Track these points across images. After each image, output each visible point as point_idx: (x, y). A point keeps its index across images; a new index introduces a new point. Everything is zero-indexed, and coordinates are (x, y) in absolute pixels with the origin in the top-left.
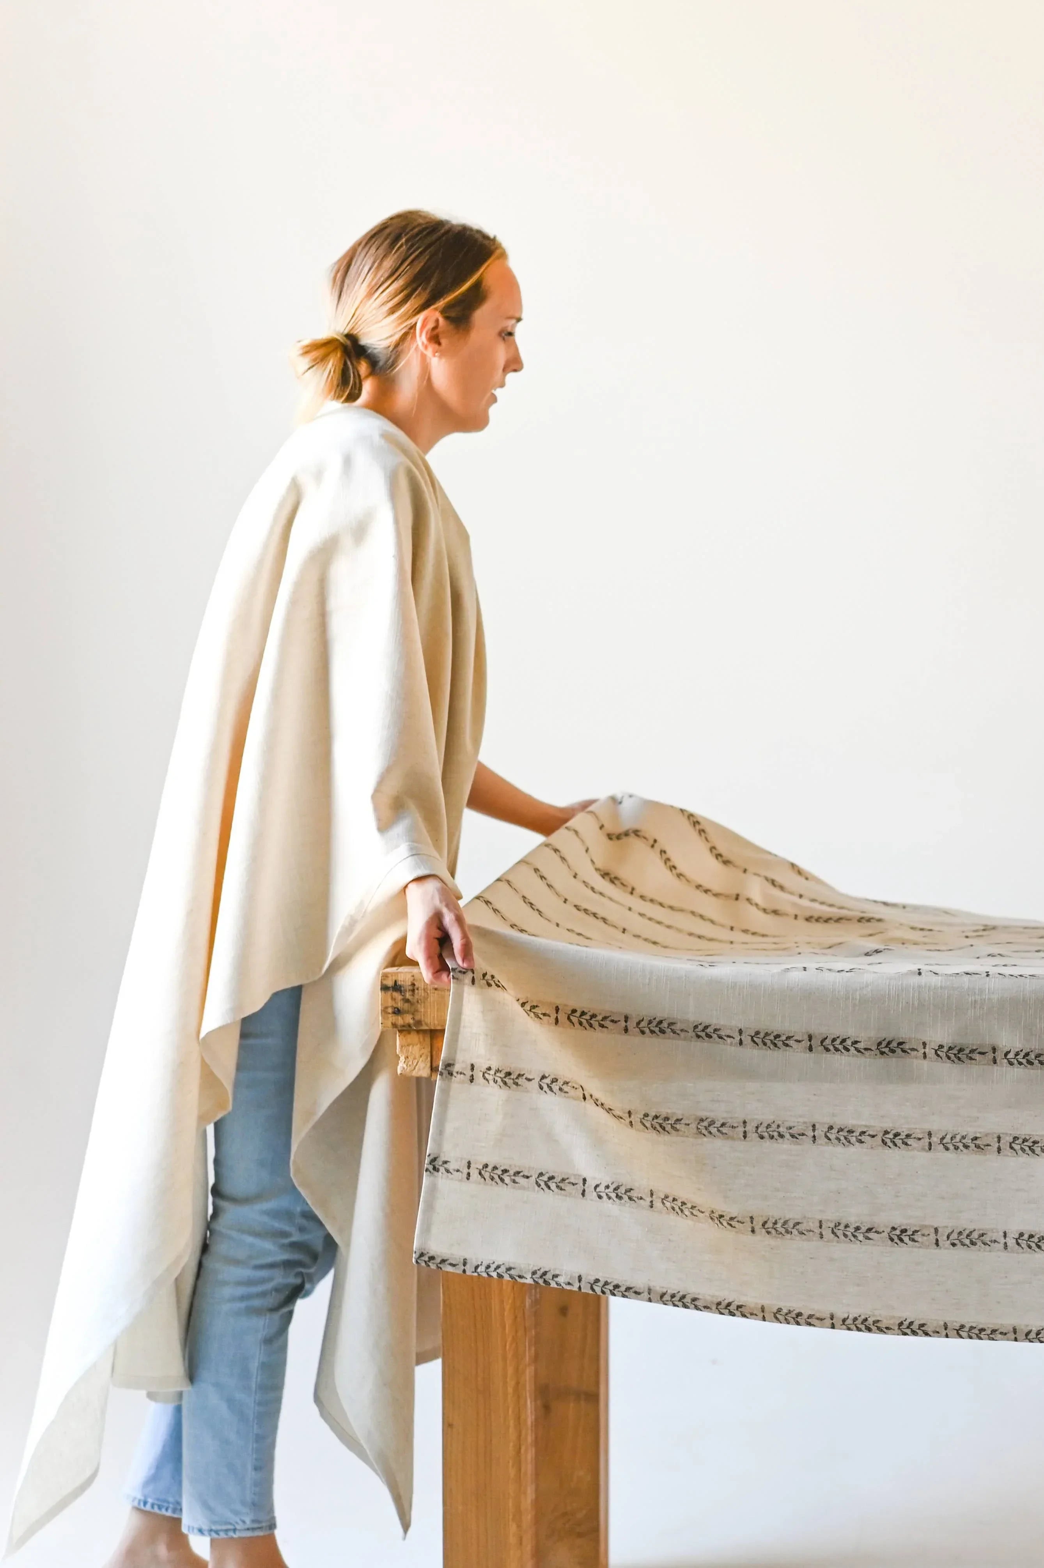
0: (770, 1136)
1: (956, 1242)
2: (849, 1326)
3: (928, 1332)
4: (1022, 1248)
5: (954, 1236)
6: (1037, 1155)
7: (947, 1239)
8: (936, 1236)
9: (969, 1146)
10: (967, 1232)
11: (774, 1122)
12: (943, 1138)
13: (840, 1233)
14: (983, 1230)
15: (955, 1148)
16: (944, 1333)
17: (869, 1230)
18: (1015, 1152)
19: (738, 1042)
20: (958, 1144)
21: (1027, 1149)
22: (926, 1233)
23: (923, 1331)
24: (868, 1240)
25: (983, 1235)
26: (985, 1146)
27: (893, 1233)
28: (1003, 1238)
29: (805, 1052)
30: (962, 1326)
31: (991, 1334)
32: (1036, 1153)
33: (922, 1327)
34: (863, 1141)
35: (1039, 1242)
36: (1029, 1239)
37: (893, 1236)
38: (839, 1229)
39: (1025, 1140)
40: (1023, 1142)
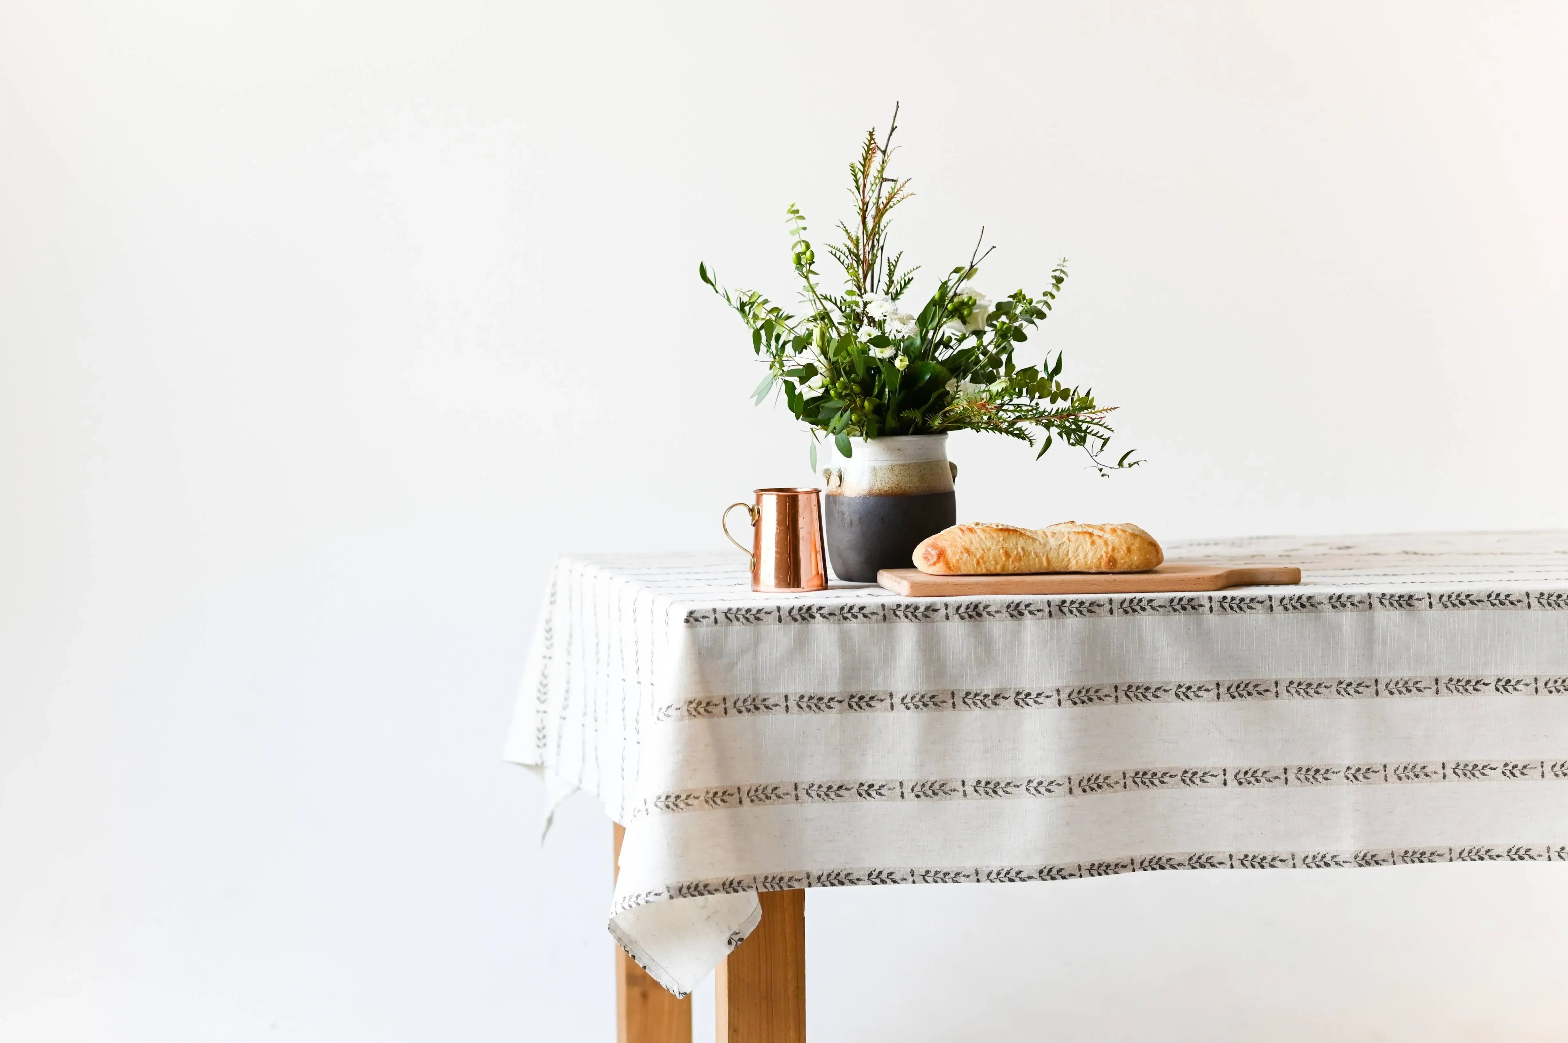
0: (747, 710)
1: (921, 794)
2: (824, 883)
3: (897, 880)
4: (980, 794)
5: (918, 788)
6: (988, 707)
7: (911, 791)
8: (902, 788)
9: (928, 704)
10: (929, 784)
11: (750, 696)
12: (903, 699)
13: (813, 793)
14: (943, 780)
15: (915, 707)
16: (911, 879)
17: (840, 788)
18: (968, 706)
19: (713, 621)
20: (918, 704)
21: (979, 702)
22: (892, 787)
23: (891, 879)
24: (840, 798)
25: (943, 785)
26: (941, 703)
27: (861, 788)
28: (962, 787)
29: (775, 624)
30: (928, 872)
31: (955, 877)
32: (987, 706)
33: (890, 875)
34: (832, 707)
35: (994, 788)
36: (985, 786)
37: (861, 792)
38: (812, 790)
39: (976, 695)
40: (975, 697)
